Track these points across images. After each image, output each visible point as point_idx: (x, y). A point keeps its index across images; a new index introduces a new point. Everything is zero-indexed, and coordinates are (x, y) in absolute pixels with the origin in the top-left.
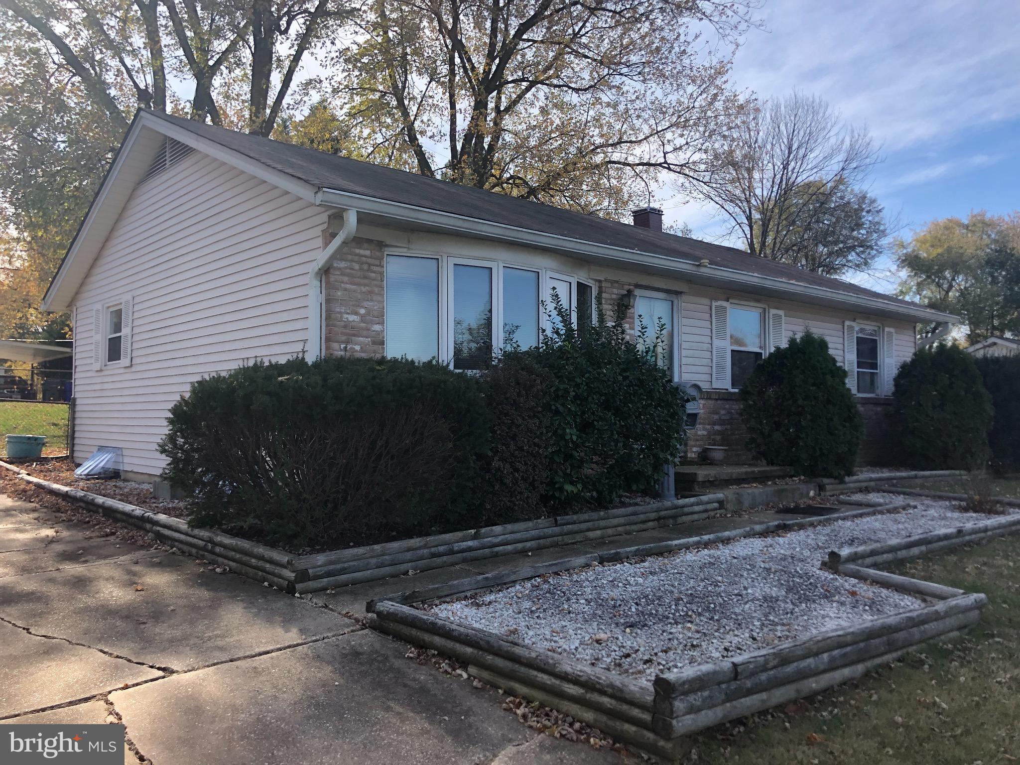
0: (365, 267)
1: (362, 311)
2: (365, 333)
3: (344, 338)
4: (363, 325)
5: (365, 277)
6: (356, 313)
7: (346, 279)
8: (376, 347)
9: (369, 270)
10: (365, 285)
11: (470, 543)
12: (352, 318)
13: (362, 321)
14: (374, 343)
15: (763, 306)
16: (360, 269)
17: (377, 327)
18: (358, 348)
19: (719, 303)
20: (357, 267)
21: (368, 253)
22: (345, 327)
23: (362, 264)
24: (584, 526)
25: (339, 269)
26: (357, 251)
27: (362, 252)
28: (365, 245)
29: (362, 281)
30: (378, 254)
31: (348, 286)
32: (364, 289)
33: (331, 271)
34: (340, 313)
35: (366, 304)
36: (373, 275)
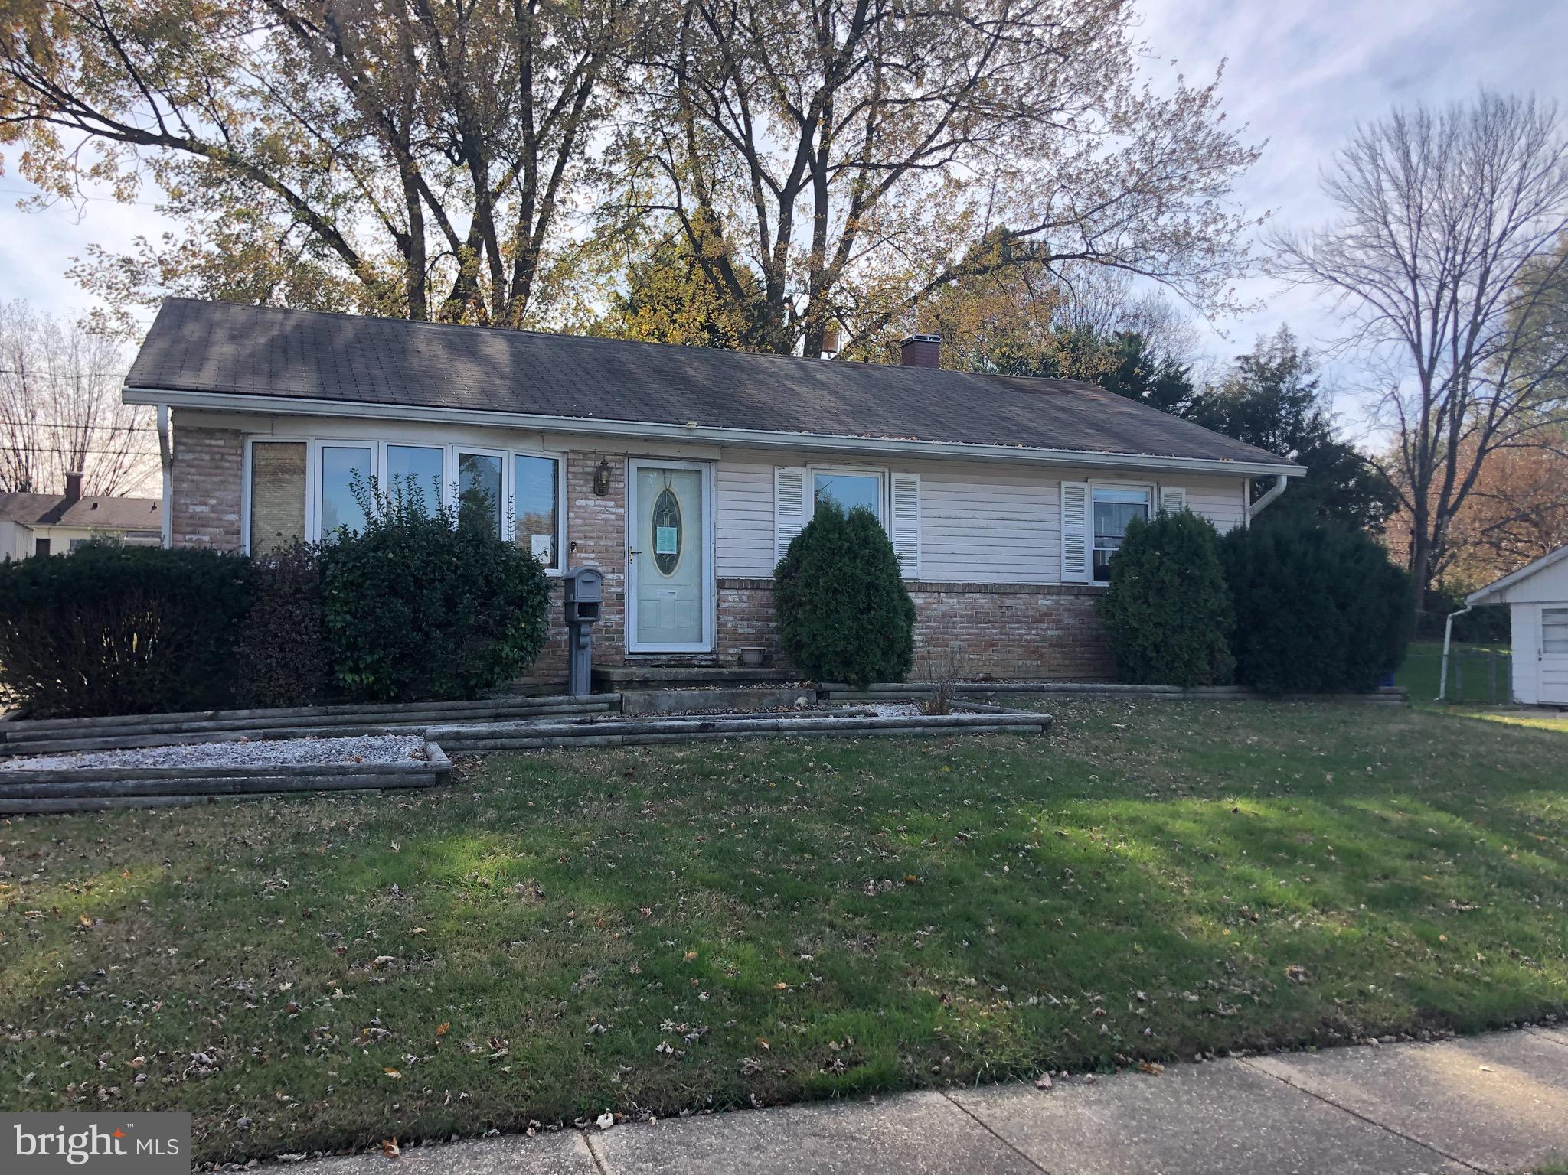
0: (218, 457)
1: (213, 502)
2: (216, 523)
3: (189, 529)
4: (213, 515)
5: (218, 467)
6: (205, 504)
7: (193, 470)
8: (229, 537)
9: (222, 460)
10: (216, 475)
11: (205, 724)
12: (199, 509)
13: (213, 512)
14: (227, 533)
15: (881, 469)
16: (212, 459)
17: (232, 517)
18: (206, 538)
19: (787, 470)
20: (207, 457)
21: (221, 442)
22: (191, 518)
23: (212, 454)
24: (369, 717)
25: (183, 461)
26: (208, 442)
27: (213, 442)
28: (218, 435)
29: (213, 471)
30: (235, 443)
31: (196, 478)
32: (215, 479)
33: (176, 464)
34: (186, 505)
35: (218, 494)
36: (227, 465)
